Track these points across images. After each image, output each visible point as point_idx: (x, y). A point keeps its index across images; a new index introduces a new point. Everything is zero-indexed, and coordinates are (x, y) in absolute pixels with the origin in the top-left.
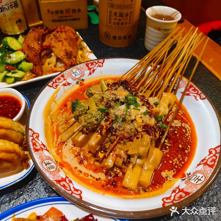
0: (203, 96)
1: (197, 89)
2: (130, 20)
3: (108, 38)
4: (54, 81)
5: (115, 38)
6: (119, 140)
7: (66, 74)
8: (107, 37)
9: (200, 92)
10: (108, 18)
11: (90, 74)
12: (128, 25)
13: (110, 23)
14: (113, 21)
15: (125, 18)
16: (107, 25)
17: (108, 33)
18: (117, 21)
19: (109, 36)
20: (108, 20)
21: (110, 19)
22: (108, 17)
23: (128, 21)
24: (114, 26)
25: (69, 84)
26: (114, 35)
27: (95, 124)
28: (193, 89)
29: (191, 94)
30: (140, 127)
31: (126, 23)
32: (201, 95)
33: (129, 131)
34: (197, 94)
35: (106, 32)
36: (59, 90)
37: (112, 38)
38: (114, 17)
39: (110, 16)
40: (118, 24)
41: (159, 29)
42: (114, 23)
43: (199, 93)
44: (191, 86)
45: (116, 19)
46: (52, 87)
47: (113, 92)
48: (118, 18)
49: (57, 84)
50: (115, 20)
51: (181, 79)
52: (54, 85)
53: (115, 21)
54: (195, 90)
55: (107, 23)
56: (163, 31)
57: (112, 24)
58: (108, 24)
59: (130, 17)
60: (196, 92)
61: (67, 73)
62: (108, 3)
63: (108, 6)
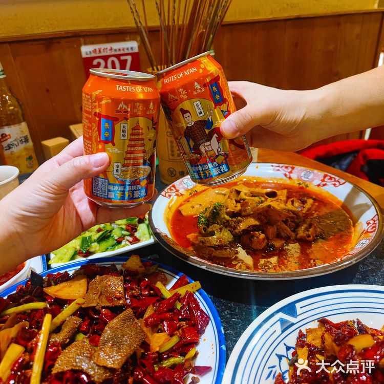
0: (342, 181)
1: (333, 176)
3: (173, 175)
4: (167, 191)
5: (182, 173)
7: (176, 184)
8: (171, 174)
9: (337, 178)
10: (169, 146)
13: (173, 155)
14: (176, 152)
16: (169, 159)
17: (171, 169)
19: (174, 173)
20: (170, 152)
21: (172, 151)
22: (170, 148)
24: (179, 158)
25: (181, 195)
26: (181, 170)
28: (329, 177)
29: (328, 183)
32: (340, 181)
34: (335, 181)
35: (169, 169)
36: (172, 200)
37: (178, 174)
39: (172, 146)
42: (179, 156)
43: (337, 180)
44: (325, 176)
46: (165, 196)
49: (170, 194)
52: (167, 195)
54: (331, 178)
55: (169, 157)
57: (176, 157)
58: (171, 157)
60: (333, 180)
61: (178, 183)
62: (167, 132)
63: (167, 136)
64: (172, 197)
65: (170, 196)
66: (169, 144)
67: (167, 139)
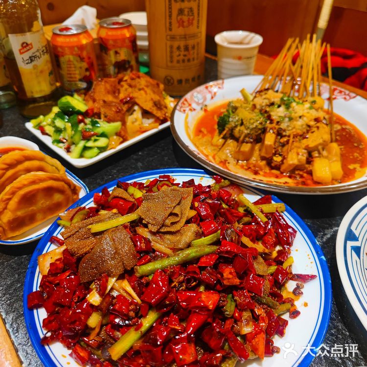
0: (352, 95)
1: (342, 89)
2: (198, 54)
4: (181, 106)
5: (180, 82)
6: (294, 137)
8: (168, 83)
9: (347, 92)
10: (168, 51)
11: (212, 98)
12: (196, 61)
13: (172, 62)
14: (175, 58)
15: (192, 52)
16: (167, 66)
17: (169, 78)
18: (182, 57)
19: (172, 81)
20: (169, 59)
21: (171, 57)
22: (168, 54)
23: (195, 56)
24: (178, 65)
25: (194, 110)
26: (179, 78)
27: (260, 129)
28: (338, 91)
29: (338, 97)
30: (311, 121)
31: (193, 59)
33: (300, 128)
34: (345, 95)
35: (166, 77)
37: (176, 83)
38: (177, 53)
39: (171, 52)
40: (183, 61)
41: (240, 58)
42: (178, 62)
44: (335, 90)
45: (179, 55)
47: (264, 96)
48: (182, 53)
49: (184, 109)
50: (180, 57)
51: (319, 86)
52: (182, 110)
53: (178, 58)
54: (341, 92)
55: (167, 64)
56: (245, 60)
57: (175, 63)
58: (169, 64)
59: (198, 50)
60: (343, 93)
62: (167, 36)
63: (167, 40)
64: (186, 112)
65: (184, 111)
66: (168, 49)
67: (166, 44)
